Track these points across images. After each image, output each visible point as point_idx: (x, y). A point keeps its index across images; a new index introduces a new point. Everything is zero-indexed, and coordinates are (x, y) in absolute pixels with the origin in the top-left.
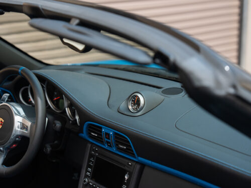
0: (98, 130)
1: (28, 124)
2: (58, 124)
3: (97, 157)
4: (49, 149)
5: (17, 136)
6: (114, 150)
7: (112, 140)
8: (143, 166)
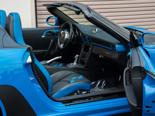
0: (84, 37)
1: (68, 35)
2: (76, 36)
3: (85, 45)
4: (73, 43)
5: (66, 39)
6: (88, 42)
7: (87, 39)
8: (94, 45)
